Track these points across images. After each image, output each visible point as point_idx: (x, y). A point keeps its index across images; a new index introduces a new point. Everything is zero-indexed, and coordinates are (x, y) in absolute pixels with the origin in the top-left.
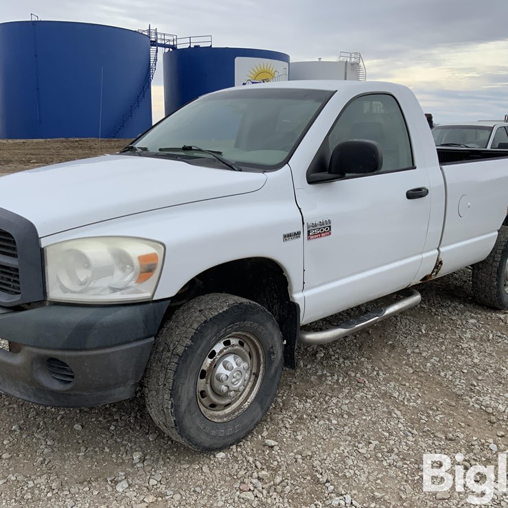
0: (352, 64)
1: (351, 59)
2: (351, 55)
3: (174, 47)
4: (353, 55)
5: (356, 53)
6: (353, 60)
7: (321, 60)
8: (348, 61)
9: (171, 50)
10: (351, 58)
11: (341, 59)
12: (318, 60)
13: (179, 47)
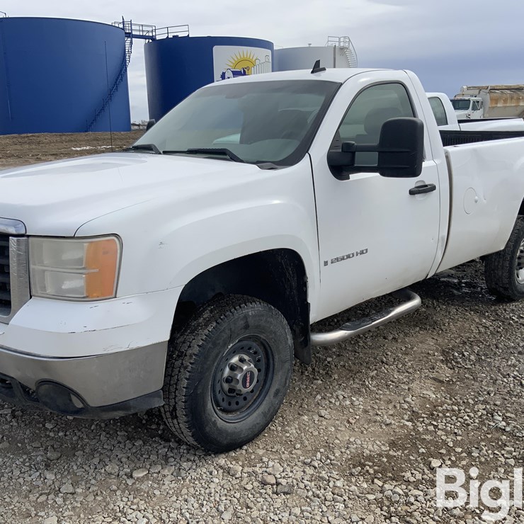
0: (342, 49)
1: (339, 44)
2: (340, 39)
3: (153, 38)
4: (342, 39)
5: (345, 37)
6: (342, 44)
7: (311, 46)
8: (337, 45)
9: (150, 41)
10: (339, 42)
11: (330, 43)
12: (308, 46)
13: (158, 38)
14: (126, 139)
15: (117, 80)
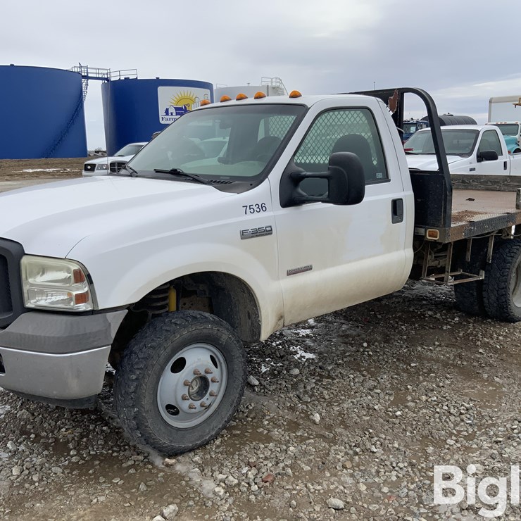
0: (274, 88)
1: (272, 84)
2: (272, 79)
3: (107, 79)
4: (274, 80)
5: (276, 78)
6: (274, 84)
7: (250, 85)
8: (270, 84)
9: (106, 82)
10: (272, 82)
11: (263, 84)
12: (247, 85)
13: (112, 79)
14: (71, 163)
15: (73, 116)
